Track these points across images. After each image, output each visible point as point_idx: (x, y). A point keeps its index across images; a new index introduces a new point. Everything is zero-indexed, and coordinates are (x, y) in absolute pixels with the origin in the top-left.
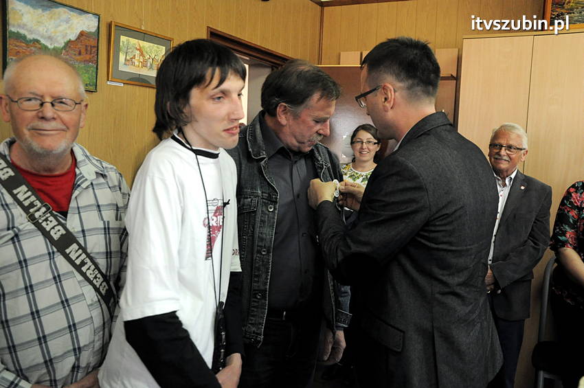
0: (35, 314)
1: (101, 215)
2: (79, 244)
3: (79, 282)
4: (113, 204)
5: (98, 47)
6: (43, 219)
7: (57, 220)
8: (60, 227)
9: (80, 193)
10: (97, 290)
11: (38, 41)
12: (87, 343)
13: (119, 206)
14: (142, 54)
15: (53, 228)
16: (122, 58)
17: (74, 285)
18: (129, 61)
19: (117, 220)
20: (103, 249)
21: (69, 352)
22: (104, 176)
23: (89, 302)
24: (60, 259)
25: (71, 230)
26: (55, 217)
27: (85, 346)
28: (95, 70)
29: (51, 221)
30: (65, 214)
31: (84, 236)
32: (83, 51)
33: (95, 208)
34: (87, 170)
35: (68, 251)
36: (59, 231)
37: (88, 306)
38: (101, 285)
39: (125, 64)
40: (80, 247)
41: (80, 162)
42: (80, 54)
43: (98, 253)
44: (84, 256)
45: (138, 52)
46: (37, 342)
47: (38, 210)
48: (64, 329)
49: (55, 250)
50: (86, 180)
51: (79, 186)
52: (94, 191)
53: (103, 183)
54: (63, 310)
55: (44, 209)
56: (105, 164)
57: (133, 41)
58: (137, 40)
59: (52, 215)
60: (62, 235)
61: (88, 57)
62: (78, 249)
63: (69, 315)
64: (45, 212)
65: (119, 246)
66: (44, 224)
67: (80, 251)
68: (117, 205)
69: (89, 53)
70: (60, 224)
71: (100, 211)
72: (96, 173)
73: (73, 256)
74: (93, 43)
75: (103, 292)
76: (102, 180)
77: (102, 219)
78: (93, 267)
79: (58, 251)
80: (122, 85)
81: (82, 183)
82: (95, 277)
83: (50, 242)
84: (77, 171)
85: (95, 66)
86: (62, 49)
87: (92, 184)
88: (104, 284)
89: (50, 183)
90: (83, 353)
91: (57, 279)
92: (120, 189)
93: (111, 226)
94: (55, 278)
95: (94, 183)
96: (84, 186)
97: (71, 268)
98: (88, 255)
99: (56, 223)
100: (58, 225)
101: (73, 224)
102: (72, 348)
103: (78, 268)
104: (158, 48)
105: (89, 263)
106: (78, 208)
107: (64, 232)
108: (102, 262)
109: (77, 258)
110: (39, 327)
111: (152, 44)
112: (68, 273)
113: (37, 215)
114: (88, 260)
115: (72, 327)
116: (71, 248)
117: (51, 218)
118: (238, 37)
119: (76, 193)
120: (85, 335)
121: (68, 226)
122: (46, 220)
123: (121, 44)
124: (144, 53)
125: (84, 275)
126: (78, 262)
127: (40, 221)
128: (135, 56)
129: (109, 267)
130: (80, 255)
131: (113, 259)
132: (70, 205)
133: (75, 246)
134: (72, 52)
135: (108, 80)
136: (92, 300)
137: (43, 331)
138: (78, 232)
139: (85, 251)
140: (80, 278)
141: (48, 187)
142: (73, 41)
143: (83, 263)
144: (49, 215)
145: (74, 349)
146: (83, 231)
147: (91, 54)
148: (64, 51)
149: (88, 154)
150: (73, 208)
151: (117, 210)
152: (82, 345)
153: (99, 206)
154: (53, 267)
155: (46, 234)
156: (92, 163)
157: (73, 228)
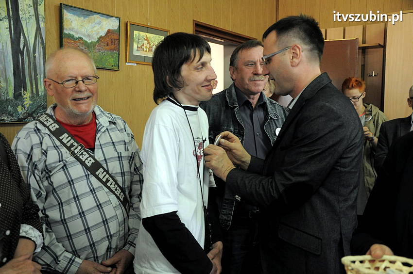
0: (82, 214)
1: (115, 148)
2: (103, 168)
3: (106, 193)
4: (123, 141)
5: (119, 40)
6: (80, 154)
7: (89, 154)
8: (91, 158)
9: (101, 135)
10: (118, 197)
11: (81, 38)
12: (115, 232)
13: (126, 142)
14: (148, 43)
15: (87, 159)
16: (135, 46)
17: (103, 195)
18: (140, 48)
19: (126, 151)
20: (119, 171)
21: (104, 238)
22: (114, 123)
23: (114, 206)
24: (93, 179)
25: (98, 160)
26: (87, 152)
27: (114, 234)
28: (118, 55)
29: (85, 155)
30: (93, 150)
31: (106, 163)
32: (110, 43)
33: (111, 144)
34: (103, 121)
35: (97, 173)
36: (90, 160)
37: (114, 207)
38: (120, 194)
39: (137, 50)
40: (105, 170)
41: (98, 115)
42: (108, 45)
43: (116, 173)
44: (107, 176)
45: (146, 41)
46: (84, 232)
47: (76, 148)
48: (100, 223)
49: (89, 173)
50: (104, 126)
51: (99, 130)
52: (109, 134)
53: (114, 128)
54: (98, 211)
55: (79, 148)
56: (113, 116)
57: (142, 34)
58: (145, 33)
59: (85, 151)
60: (93, 163)
61: (113, 47)
62: (104, 172)
63: (103, 214)
64: (81, 149)
65: (129, 168)
66: (81, 157)
67: (105, 173)
68: (125, 141)
69: (114, 44)
70: (90, 156)
71: (114, 146)
72: (109, 122)
73: (101, 176)
74: (116, 37)
75: (122, 199)
76: (113, 126)
77: (117, 151)
78: (114, 183)
79: (91, 174)
80: (136, 65)
81: (101, 128)
82: (116, 190)
83: (86, 168)
84: (97, 122)
85: (118, 53)
86: (96, 43)
87: (107, 129)
88: (122, 194)
89: (81, 130)
90: (113, 238)
91: (93, 191)
92: (126, 130)
93: (122, 155)
94: (91, 190)
95: (108, 128)
96: (103, 130)
97: (100, 184)
98: (110, 175)
99: (88, 156)
100: (89, 157)
101: (98, 155)
102: (106, 235)
103: (105, 184)
104: (159, 37)
105: (112, 181)
106: (101, 145)
107: (94, 161)
108: (119, 179)
109: (104, 177)
110: (85, 222)
111: (155, 35)
112: (99, 187)
113: (76, 151)
114: (110, 178)
115: (105, 222)
116: (99, 171)
117: (85, 153)
118: (215, 26)
119: (98, 135)
120: (114, 227)
121: (96, 157)
122: (82, 154)
123: (134, 36)
124: (150, 42)
125: (109, 188)
126: (104, 180)
127: (78, 155)
128: (144, 44)
129: (124, 181)
130: (105, 175)
131: (126, 177)
132: (96, 144)
133: (101, 170)
134: (103, 44)
135: (126, 62)
136: (116, 204)
137: (87, 225)
138: (102, 161)
139: (108, 172)
140: (107, 190)
141: (81, 133)
142: (103, 37)
143: (108, 181)
144: (83, 151)
145: (108, 236)
146: (105, 160)
147: (115, 44)
148: (97, 44)
149: (102, 110)
150: (97, 145)
151: (125, 145)
152: (112, 233)
153: (113, 143)
154: (90, 184)
155: (83, 163)
156: (106, 116)
157: (99, 158)
